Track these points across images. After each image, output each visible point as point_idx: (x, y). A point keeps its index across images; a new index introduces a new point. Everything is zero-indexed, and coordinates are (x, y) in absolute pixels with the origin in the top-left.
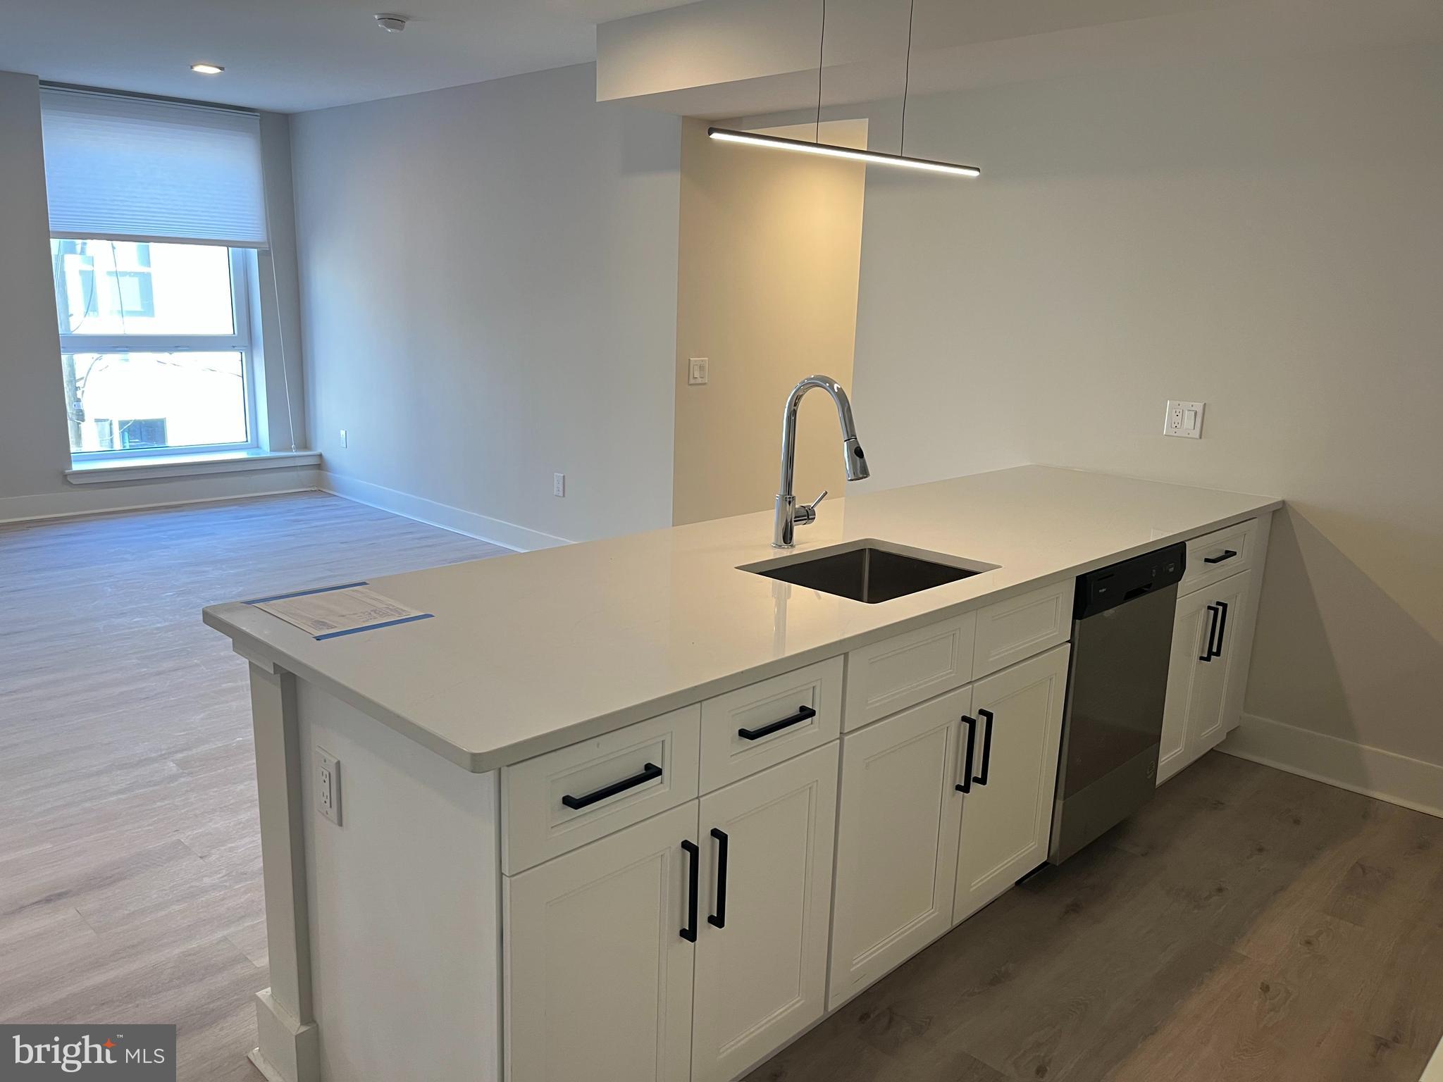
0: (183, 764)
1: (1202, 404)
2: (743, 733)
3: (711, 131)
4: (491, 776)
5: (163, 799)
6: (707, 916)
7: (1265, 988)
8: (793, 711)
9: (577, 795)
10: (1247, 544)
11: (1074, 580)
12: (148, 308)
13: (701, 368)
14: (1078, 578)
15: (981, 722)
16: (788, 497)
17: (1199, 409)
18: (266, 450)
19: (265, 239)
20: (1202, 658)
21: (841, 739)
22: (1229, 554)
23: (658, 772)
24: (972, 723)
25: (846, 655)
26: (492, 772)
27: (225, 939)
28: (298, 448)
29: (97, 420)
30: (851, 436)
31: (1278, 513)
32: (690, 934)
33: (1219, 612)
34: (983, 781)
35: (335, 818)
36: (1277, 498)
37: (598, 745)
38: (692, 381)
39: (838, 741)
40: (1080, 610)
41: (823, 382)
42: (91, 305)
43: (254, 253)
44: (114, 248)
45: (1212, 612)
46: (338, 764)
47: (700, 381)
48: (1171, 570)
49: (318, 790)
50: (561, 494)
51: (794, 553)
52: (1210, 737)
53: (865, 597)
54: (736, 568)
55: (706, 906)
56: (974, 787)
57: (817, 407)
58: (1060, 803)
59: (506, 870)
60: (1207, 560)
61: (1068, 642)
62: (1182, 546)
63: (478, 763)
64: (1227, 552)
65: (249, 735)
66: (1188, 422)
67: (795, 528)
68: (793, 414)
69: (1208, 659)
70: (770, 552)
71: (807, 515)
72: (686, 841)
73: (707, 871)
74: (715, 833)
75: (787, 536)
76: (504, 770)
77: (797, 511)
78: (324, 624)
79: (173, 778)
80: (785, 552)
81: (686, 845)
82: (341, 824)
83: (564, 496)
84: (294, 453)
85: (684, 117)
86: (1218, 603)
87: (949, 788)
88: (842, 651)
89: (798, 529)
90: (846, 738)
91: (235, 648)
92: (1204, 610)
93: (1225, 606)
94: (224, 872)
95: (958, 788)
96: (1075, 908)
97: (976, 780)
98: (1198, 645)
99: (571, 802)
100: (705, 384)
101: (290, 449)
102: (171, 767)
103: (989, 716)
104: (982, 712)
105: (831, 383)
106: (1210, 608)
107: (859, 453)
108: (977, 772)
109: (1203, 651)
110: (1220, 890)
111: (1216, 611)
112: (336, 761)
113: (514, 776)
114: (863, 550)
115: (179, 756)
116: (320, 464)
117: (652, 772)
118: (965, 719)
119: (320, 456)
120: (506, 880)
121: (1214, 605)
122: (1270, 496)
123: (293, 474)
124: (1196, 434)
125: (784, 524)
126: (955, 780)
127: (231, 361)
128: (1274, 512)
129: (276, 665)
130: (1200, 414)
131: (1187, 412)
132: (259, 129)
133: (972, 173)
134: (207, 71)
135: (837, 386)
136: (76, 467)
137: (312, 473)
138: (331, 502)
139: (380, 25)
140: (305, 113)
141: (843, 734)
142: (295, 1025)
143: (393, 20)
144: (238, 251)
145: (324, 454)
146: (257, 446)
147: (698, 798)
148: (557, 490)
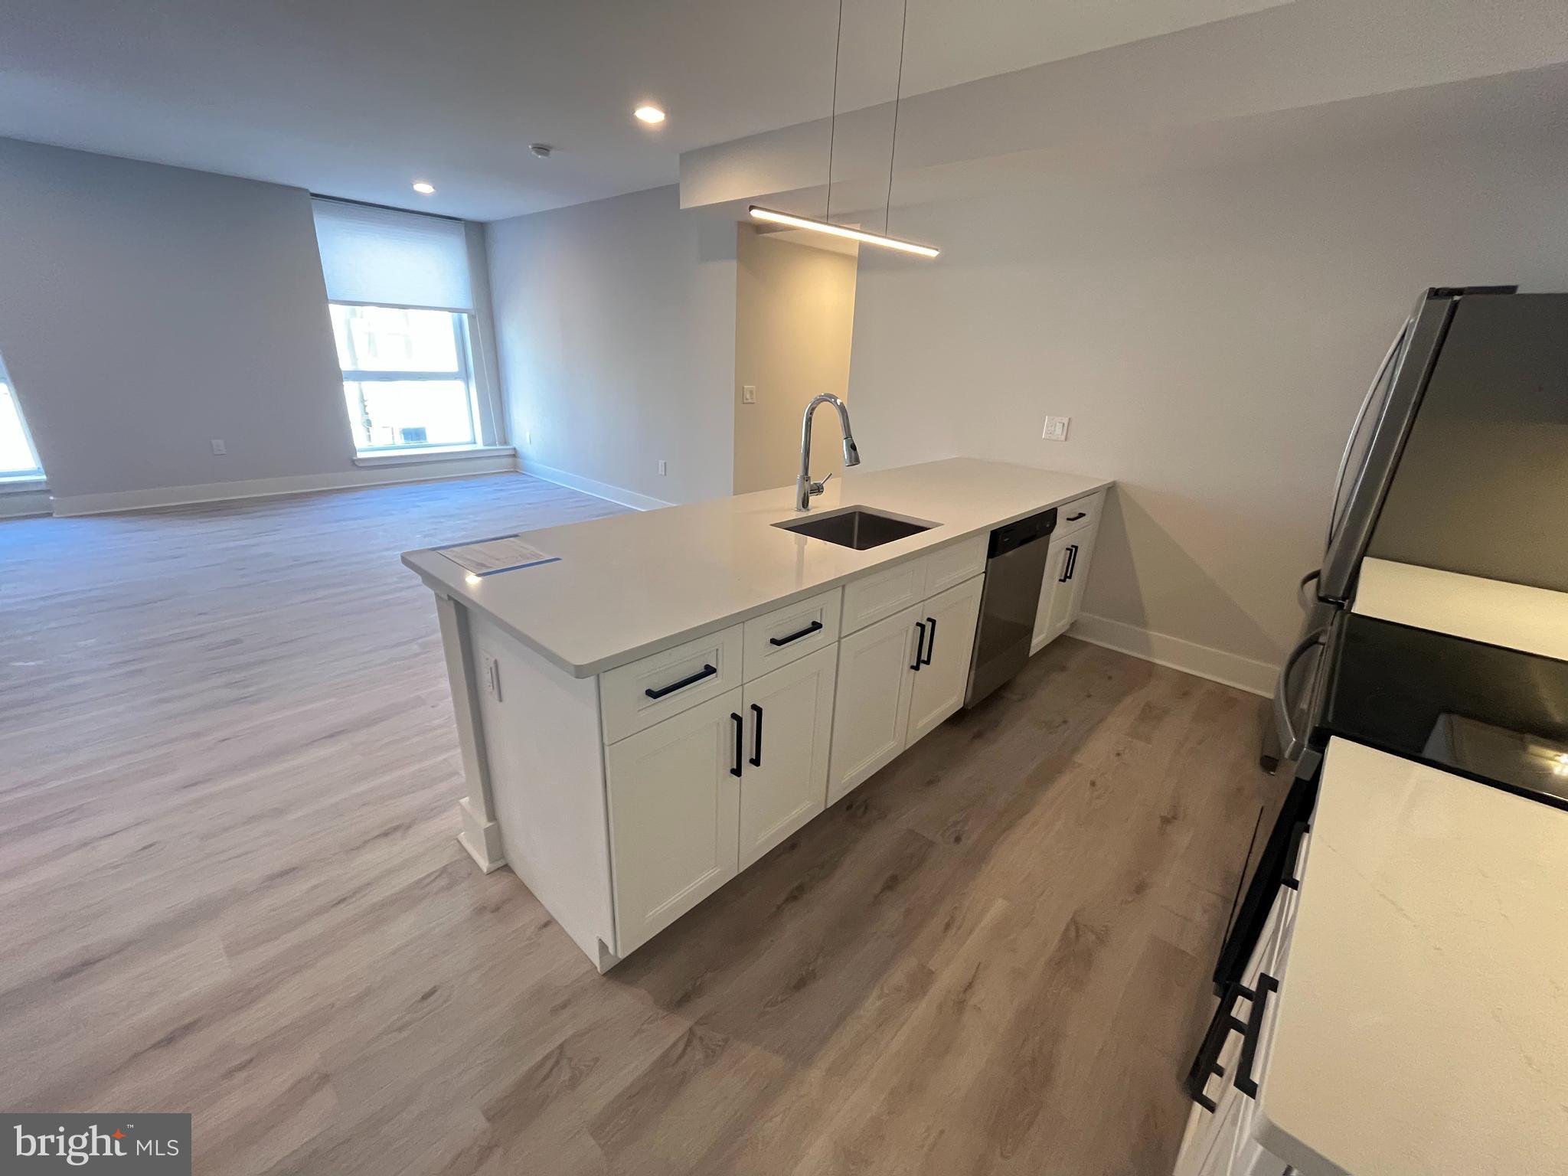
1: (1067, 419)
2: (774, 641)
3: (752, 208)
4: (592, 680)
5: (409, 669)
6: (748, 759)
7: (1093, 784)
8: (808, 625)
9: (656, 689)
10: (1091, 508)
11: (989, 533)
13: (751, 392)
14: (992, 532)
15: (928, 626)
16: (806, 477)
17: (1065, 421)
18: (480, 446)
19: (472, 307)
20: (1060, 580)
21: (839, 641)
22: (1081, 515)
23: (714, 671)
24: (923, 627)
25: (844, 587)
26: (592, 677)
27: (445, 760)
28: (500, 444)
30: (848, 436)
31: (1111, 490)
32: (737, 772)
33: (1073, 551)
34: (928, 662)
35: (497, 697)
36: (1110, 480)
37: (670, 654)
38: (745, 401)
39: (837, 643)
40: (992, 553)
41: (829, 398)
43: (465, 316)
45: (1069, 552)
46: (496, 662)
47: (750, 401)
48: (1048, 525)
49: (485, 677)
50: (664, 474)
51: (810, 514)
52: (1061, 626)
53: (855, 546)
54: (772, 525)
55: (748, 752)
56: (922, 666)
57: (827, 415)
58: (973, 672)
59: (606, 741)
60: (1068, 519)
61: (983, 573)
62: (1055, 510)
63: (580, 672)
64: (1080, 514)
65: (439, 635)
66: (1059, 430)
67: (810, 498)
68: (809, 420)
69: (1064, 581)
70: (794, 515)
71: (818, 489)
72: (734, 713)
73: (749, 726)
74: (754, 707)
75: (805, 504)
76: (602, 675)
77: (811, 486)
78: (483, 565)
79: (416, 655)
80: (804, 514)
81: (734, 716)
82: (501, 701)
83: (665, 475)
84: (499, 447)
85: (739, 222)
86: (1073, 546)
87: (907, 667)
88: (841, 584)
89: (812, 499)
90: (843, 640)
91: (424, 582)
92: (1064, 551)
93: (1076, 548)
94: (447, 717)
95: (912, 667)
96: (979, 735)
97: (924, 662)
98: (1059, 572)
99: (652, 694)
100: (753, 403)
101: (496, 445)
103: (933, 622)
104: (929, 620)
105: (836, 398)
106: (1067, 549)
107: (853, 447)
108: (924, 657)
109: (1061, 576)
110: (1065, 722)
111: (1071, 551)
112: (494, 659)
113: (607, 679)
114: (855, 513)
115: (420, 641)
116: (515, 455)
117: (709, 670)
118: (918, 624)
119: (515, 449)
120: (607, 748)
121: (1070, 547)
122: (1108, 479)
123: (498, 460)
124: (1064, 438)
125: (802, 496)
126: (910, 663)
127: (458, 387)
128: (1109, 488)
129: (448, 596)
130: (1066, 425)
131: (1058, 424)
132: (464, 233)
133: (933, 253)
134: (424, 188)
135: (839, 401)
136: (360, 455)
137: (510, 460)
138: (521, 478)
139: (533, 153)
140: (493, 222)
141: (840, 638)
142: (484, 822)
143: (542, 149)
144: (456, 314)
145: (517, 448)
146: (475, 443)
147: (742, 685)
148: (661, 471)
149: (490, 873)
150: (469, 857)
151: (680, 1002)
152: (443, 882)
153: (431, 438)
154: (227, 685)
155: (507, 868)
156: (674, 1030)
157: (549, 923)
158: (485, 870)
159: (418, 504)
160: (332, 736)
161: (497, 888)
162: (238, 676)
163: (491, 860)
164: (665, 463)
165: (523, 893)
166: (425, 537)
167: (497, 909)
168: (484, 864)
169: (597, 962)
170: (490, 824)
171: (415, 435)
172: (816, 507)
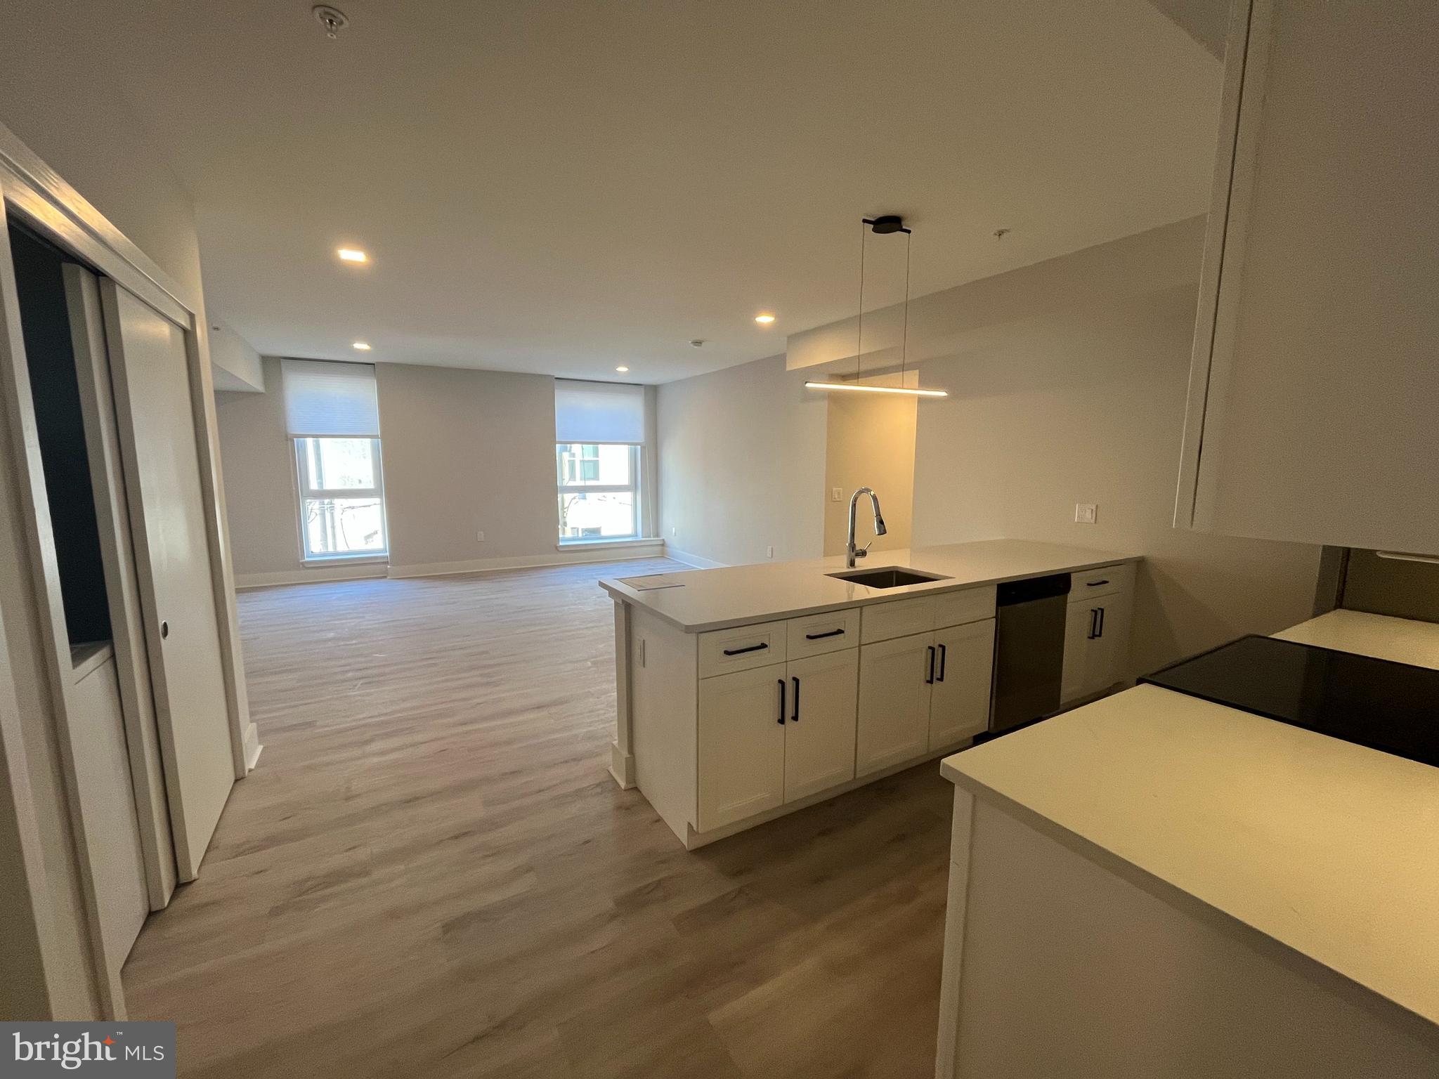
0: (594, 663)
1: (1097, 506)
2: (807, 635)
3: (806, 383)
4: (695, 637)
6: (790, 717)
8: (834, 630)
9: (731, 650)
10: (1119, 579)
11: (996, 586)
12: (596, 477)
13: (839, 493)
14: (999, 585)
15: (939, 652)
16: (853, 546)
17: (1094, 508)
18: (640, 537)
19: (643, 441)
20: (1088, 637)
22: (1104, 582)
23: (766, 646)
24: (933, 650)
25: (861, 608)
26: (695, 634)
28: (654, 537)
29: (572, 528)
30: (878, 515)
31: (1140, 563)
32: (782, 721)
33: (1098, 614)
34: (941, 679)
35: (642, 664)
36: (1139, 554)
37: (740, 631)
38: (834, 500)
39: (858, 648)
40: (1000, 602)
41: (867, 490)
42: (573, 477)
43: (639, 447)
44: (583, 449)
45: (1094, 613)
47: (838, 499)
48: (1061, 587)
49: (637, 653)
51: (856, 570)
54: (825, 575)
55: (789, 710)
56: (937, 682)
57: (865, 502)
59: (700, 676)
60: (1086, 584)
61: (993, 617)
62: (1068, 575)
63: (688, 629)
64: (1102, 581)
66: (1088, 515)
67: (856, 559)
68: (854, 505)
69: (1093, 638)
70: (844, 568)
71: (861, 554)
72: (780, 679)
73: (791, 691)
74: (795, 679)
75: (852, 564)
76: (699, 634)
77: (857, 552)
78: (642, 586)
79: (589, 668)
80: (852, 570)
81: (780, 681)
82: (644, 666)
84: (652, 539)
85: (829, 375)
86: (1098, 609)
87: (922, 680)
88: (859, 605)
89: (858, 560)
90: (864, 647)
92: (1088, 611)
93: (1102, 610)
95: (928, 682)
97: (937, 679)
98: (1085, 630)
99: (727, 653)
100: (840, 501)
101: (650, 537)
102: (589, 664)
103: (943, 648)
104: (939, 645)
105: (870, 491)
106: (1092, 610)
107: (882, 522)
108: (937, 675)
109: (1089, 633)
111: (1096, 612)
112: (643, 640)
113: (703, 640)
114: (892, 572)
115: (593, 660)
116: (663, 544)
117: (763, 646)
118: (930, 648)
119: (663, 540)
120: (700, 681)
121: (1095, 609)
122: (1133, 554)
123: (650, 548)
124: (1093, 521)
125: (850, 558)
126: (925, 677)
127: (627, 497)
128: (1137, 562)
129: (623, 600)
130: (1094, 510)
131: (1087, 510)
132: (643, 394)
133: (943, 394)
134: (622, 369)
135: (872, 493)
136: (561, 544)
137: (660, 548)
138: (667, 561)
139: (692, 345)
140: (662, 385)
141: (860, 646)
142: (625, 754)
143: (698, 343)
144: (633, 446)
145: (666, 540)
146: (636, 536)
147: (786, 662)
148: (769, 555)
149: (625, 790)
150: (614, 780)
151: (736, 873)
152: (599, 790)
153: (603, 533)
154: (482, 675)
155: (636, 789)
156: (731, 886)
157: (659, 820)
158: (623, 788)
159: (595, 577)
160: (538, 708)
161: (629, 798)
162: (487, 671)
163: (628, 782)
164: (772, 549)
165: (645, 803)
166: (598, 597)
167: (628, 809)
168: (623, 784)
169: (685, 843)
170: (628, 756)
171: (596, 531)
172: (859, 566)
